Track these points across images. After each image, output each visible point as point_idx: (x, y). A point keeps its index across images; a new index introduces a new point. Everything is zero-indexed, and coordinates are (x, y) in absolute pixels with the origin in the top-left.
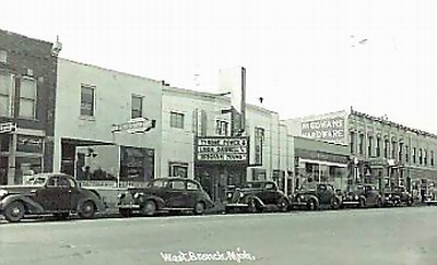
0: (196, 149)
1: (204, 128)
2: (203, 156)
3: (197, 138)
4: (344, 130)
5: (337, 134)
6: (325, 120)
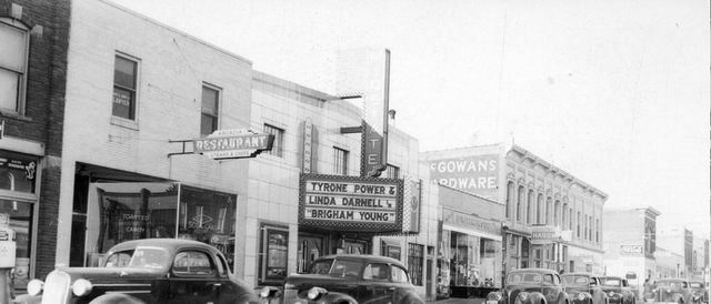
0: (302, 199)
1: (314, 159)
2: (314, 212)
3: (303, 179)
4: (498, 177)
5: (486, 184)
6: (465, 159)
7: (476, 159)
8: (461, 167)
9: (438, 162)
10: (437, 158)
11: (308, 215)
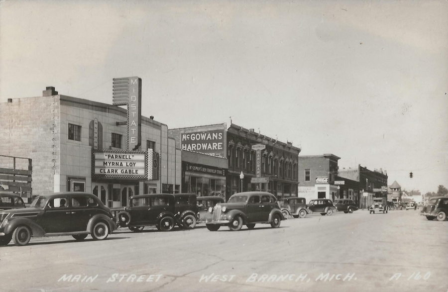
0: (93, 163)
1: (100, 141)
3: (93, 152)
4: (223, 143)
5: (217, 147)
6: (206, 132)
7: (211, 132)
8: (203, 137)
9: (190, 134)
10: (190, 132)
11: (97, 171)
